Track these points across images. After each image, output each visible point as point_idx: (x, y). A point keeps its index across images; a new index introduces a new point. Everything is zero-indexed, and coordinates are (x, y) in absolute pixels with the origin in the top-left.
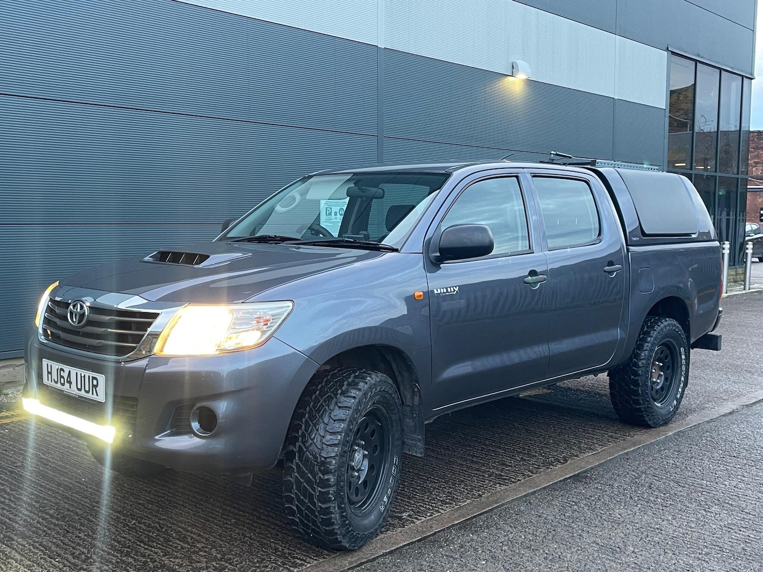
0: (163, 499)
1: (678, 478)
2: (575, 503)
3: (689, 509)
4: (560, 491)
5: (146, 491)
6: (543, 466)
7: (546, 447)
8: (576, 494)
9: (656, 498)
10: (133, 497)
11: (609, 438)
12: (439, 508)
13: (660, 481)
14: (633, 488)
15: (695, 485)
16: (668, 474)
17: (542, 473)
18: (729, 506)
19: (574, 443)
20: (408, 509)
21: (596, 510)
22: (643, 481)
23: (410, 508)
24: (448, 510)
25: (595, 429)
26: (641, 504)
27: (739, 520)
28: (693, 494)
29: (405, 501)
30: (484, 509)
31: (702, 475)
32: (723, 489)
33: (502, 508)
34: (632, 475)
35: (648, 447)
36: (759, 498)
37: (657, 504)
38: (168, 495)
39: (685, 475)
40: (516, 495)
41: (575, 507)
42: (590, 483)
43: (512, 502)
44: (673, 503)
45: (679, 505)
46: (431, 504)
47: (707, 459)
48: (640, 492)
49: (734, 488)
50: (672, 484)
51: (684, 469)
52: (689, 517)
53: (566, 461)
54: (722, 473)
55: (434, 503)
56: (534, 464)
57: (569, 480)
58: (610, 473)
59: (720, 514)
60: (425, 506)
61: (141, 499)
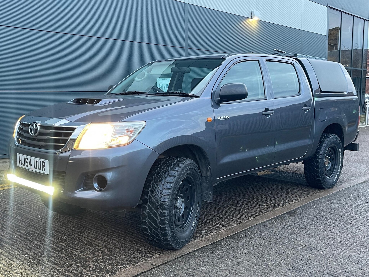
0: (80, 226)
1: (340, 213)
2: (289, 225)
3: (347, 228)
4: (281, 220)
5: (71, 221)
6: (272, 208)
7: (273, 199)
8: (289, 221)
9: (330, 223)
10: (65, 224)
11: (304, 194)
12: (220, 228)
13: (332, 215)
14: (318, 218)
15: (349, 216)
16: (335, 211)
17: (271, 211)
19: (287, 197)
21: (300, 229)
23: (205, 229)
24: (225, 230)
25: (297, 190)
26: (323, 226)
28: (349, 221)
29: (203, 225)
30: (243, 229)
31: (352, 211)
32: (364, 218)
33: (252, 228)
34: (317, 212)
35: (324, 198)
37: (331, 226)
38: (82, 224)
39: (343, 211)
40: (259, 222)
41: (289, 228)
42: (296, 216)
43: (257, 225)
44: (339, 225)
45: (342, 226)
46: (216, 227)
47: (354, 204)
48: (321, 220)
50: (337, 216)
51: (343, 209)
53: (283, 205)
54: (362, 210)
55: (218, 226)
56: (267, 207)
57: (285, 215)
58: (306, 211)
59: (363, 230)
60: (213, 228)
61: (69, 226)
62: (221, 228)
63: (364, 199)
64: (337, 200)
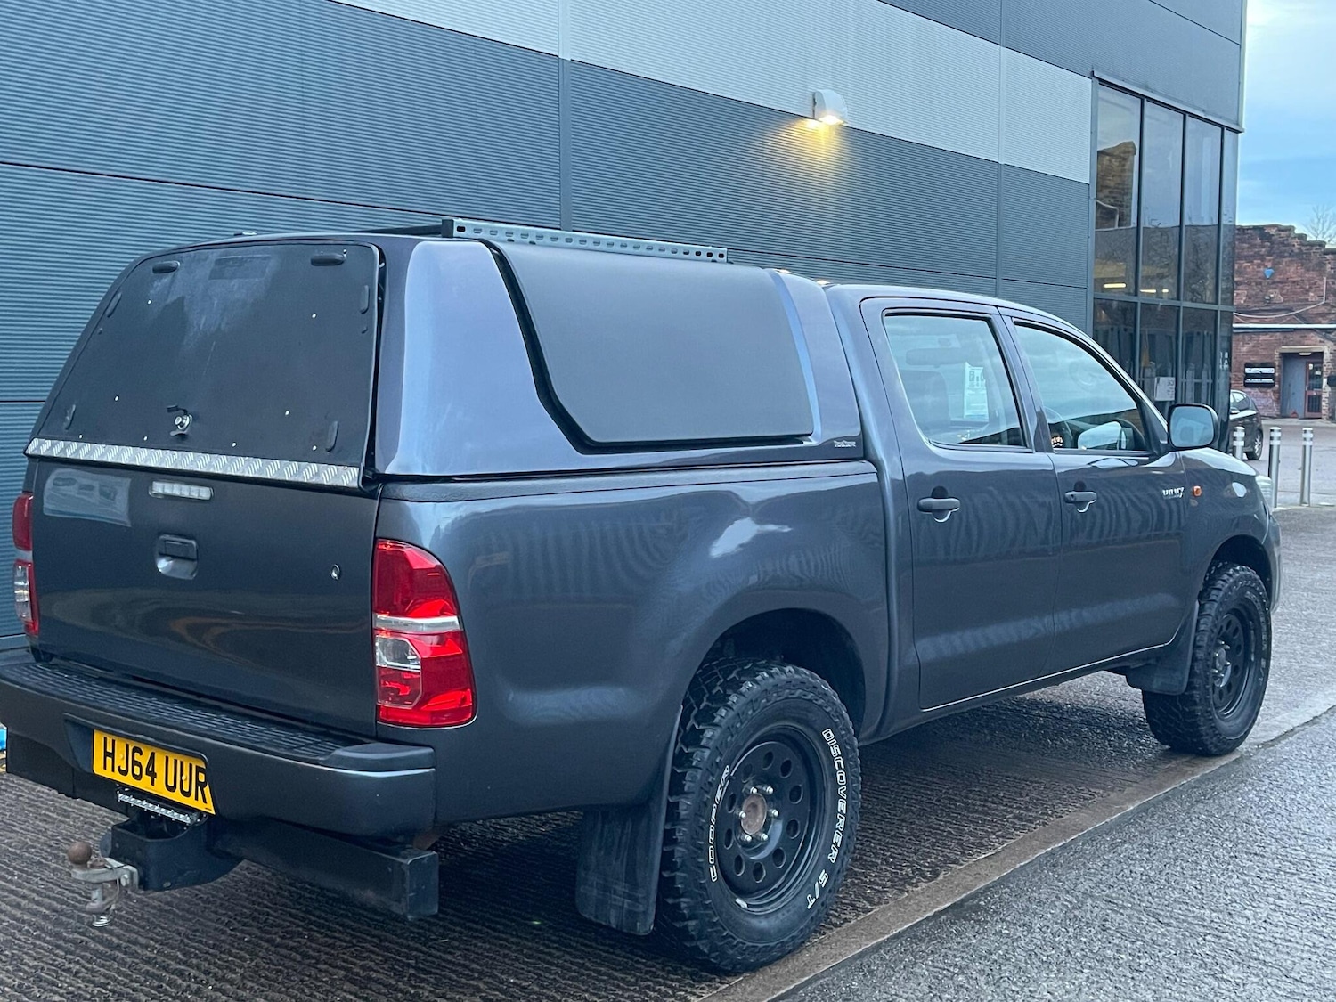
0: (104, 991)
1: (1154, 906)
2: (960, 968)
3: (1184, 975)
4: (929, 942)
5: (69, 970)
6: (893, 886)
7: (896, 845)
8: (960, 946)
9: (1118, 951)
10: (38, 987)
11: (1016, 821)
12: (686, 991)
13: (1122, 914)
14: (1070, 929)
15: (1189, 919)
16: (1136, 896)
17: (891, 903)
18: (1260, 966)
19: (949, 832)
20: (622, 996)
21: (1003, 985)
22: (1088, 915)
23: (626, 995)
24: (705, 996)
25: (986, 801)
26: (1090, 967)
27: (1283, 996)
28: (1189, 940)
29: (616, 978)
30: (779, 989)
31: (1200, 896)
32: (1243, 927)
33: (814, 986)
34: (1066, 900)
35: (1091, 838)
36: (1314, 946)
37: (1121, 965)
38: (115, 980)
39: (1167, 897)
40: (840, 954)
41: (960, 978)
42: (987, 922)
43: (833, 971)
44: (1152, 962)
45: (1164, 966)
46: (669, 983)
47: (1206, 862)
48: (1084, 939)
49: (1264, 925)
50: (1145, 918)
51: (1165, 886)
52: (1185, 993)
53: (936, 874)
54: (1237, 891)
55: (677, 981)
56: (874, 883)
57: (944, 917)
58: (1024, 899)
59: (1244, 984)
60: (657, 987)
61: (56, 993)
62: (689, 990)
63: (1240, 836)
64: (1142, 845)
